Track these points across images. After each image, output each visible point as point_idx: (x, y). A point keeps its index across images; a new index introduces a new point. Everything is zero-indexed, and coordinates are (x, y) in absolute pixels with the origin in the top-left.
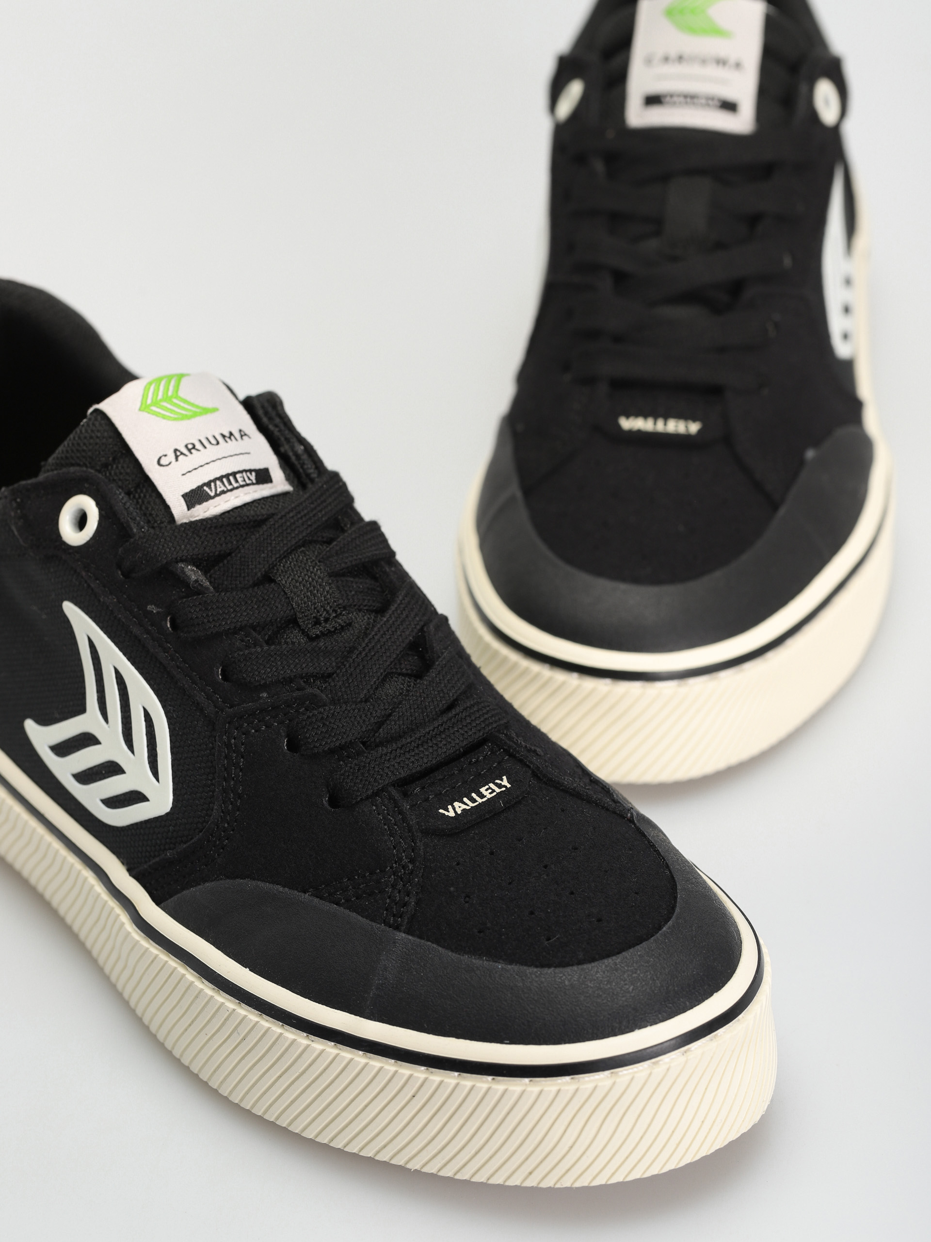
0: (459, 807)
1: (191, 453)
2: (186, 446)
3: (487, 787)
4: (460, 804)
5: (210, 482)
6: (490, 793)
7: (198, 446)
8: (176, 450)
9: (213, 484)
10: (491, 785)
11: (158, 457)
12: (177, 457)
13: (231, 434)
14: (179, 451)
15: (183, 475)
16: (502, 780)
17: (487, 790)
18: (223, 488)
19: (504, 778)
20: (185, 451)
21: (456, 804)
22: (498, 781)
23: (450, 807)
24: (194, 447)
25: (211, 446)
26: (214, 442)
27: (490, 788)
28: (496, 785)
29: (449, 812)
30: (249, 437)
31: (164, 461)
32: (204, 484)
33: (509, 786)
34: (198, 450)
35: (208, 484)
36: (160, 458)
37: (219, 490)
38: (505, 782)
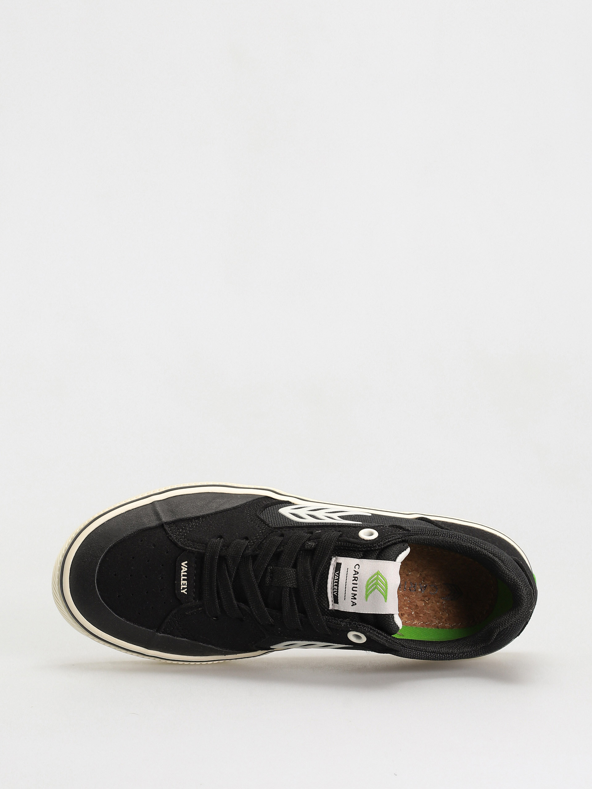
0: (184, 569)
1: (353, 577)
2: (357, 578)
3: (186, 584)
4: (185, 570)
5: (339, 575)
6: (183, 583)
7: (355, 582)
8: (358, 573)
9: (338, 575)
10: (186, 586)
11: (360, 566)
12: (355, 571)
13: (355, 599)
14: (357, 574)
15: (348, 569)
16: (186, 591)
17: (185, 583)
18: (335, 579)
19: (186, 593)
20: (355, 576)
21: (186, 569)
22: (186, 590)
23: (187, 566)
24: (355, 580)
25: (353, 586)
26: (354, 589)
27: (185, 585)
28: (185, 588)
29: (185, 564)
30: (352, 606)
31: (357, 566)
32: (339, 573)
33: (182, 591)
34: (353, 580)
35: (339, 574)
36: (359, 566)
37: (335, 576)
38: (184, 591)
